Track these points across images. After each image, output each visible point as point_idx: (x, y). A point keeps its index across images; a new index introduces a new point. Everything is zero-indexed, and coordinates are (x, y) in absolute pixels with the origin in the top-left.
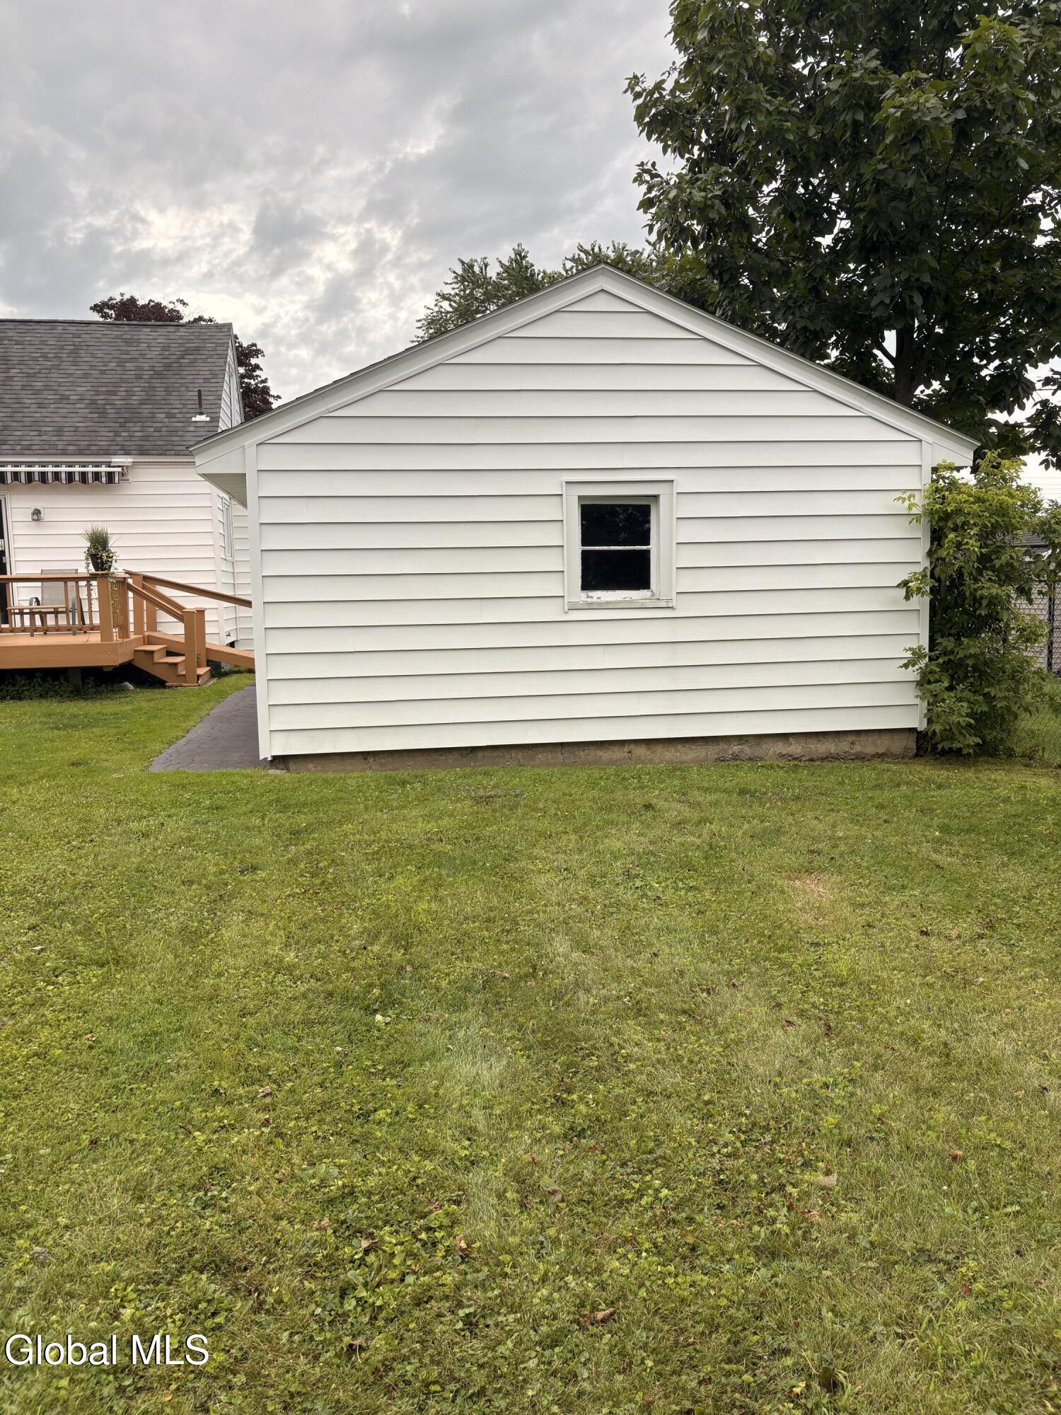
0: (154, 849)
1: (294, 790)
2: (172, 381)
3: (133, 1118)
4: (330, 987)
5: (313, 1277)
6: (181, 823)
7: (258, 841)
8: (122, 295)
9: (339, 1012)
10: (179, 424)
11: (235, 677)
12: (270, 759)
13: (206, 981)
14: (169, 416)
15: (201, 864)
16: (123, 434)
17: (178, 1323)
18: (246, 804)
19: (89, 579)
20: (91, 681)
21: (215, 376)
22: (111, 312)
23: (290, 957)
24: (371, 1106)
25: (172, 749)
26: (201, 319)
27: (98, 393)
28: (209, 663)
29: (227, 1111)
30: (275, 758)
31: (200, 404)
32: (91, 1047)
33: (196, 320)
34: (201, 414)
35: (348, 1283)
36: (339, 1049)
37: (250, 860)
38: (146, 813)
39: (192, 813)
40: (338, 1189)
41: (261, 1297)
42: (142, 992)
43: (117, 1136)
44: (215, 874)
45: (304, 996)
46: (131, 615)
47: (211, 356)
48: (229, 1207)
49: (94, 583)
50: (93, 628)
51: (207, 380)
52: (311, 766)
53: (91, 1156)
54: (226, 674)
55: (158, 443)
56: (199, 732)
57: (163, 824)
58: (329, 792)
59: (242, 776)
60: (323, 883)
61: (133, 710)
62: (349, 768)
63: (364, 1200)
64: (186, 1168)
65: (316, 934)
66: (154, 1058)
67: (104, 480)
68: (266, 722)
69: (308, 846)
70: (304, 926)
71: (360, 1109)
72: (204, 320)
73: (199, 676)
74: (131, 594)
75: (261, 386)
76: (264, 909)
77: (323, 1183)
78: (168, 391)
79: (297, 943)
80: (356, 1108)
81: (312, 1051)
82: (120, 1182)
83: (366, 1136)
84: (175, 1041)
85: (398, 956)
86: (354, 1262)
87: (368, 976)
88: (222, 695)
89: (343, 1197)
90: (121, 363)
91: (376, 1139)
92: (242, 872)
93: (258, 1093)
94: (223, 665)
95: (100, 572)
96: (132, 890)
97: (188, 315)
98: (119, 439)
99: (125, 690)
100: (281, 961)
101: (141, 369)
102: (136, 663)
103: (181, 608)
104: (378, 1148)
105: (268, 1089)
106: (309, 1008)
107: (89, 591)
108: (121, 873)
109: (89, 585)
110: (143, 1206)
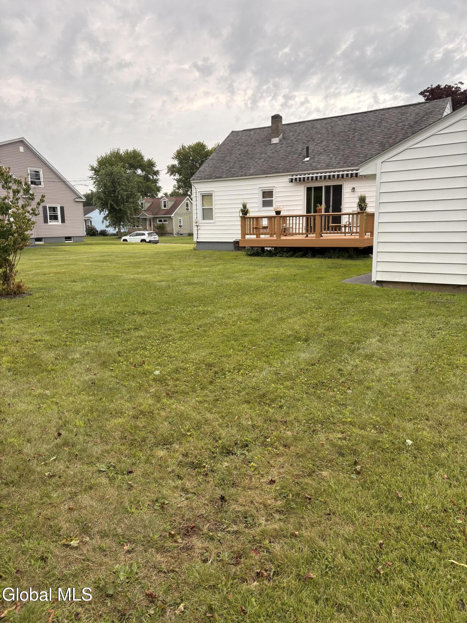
2: (415, 129)
12: (375, 281)
19: (357, 214)
22: (428, 94)
25: (355, 277)
27: (384, 138)
47: (436, 115)
49: (359, 215)
50: (357, 232)
61: (363, 264)
68: (376, 267)
90: (397, 124)
95: (362, 211)
99: (369, 257)
101: (404, 125)
107: (357, 218)
109: (357, 216)
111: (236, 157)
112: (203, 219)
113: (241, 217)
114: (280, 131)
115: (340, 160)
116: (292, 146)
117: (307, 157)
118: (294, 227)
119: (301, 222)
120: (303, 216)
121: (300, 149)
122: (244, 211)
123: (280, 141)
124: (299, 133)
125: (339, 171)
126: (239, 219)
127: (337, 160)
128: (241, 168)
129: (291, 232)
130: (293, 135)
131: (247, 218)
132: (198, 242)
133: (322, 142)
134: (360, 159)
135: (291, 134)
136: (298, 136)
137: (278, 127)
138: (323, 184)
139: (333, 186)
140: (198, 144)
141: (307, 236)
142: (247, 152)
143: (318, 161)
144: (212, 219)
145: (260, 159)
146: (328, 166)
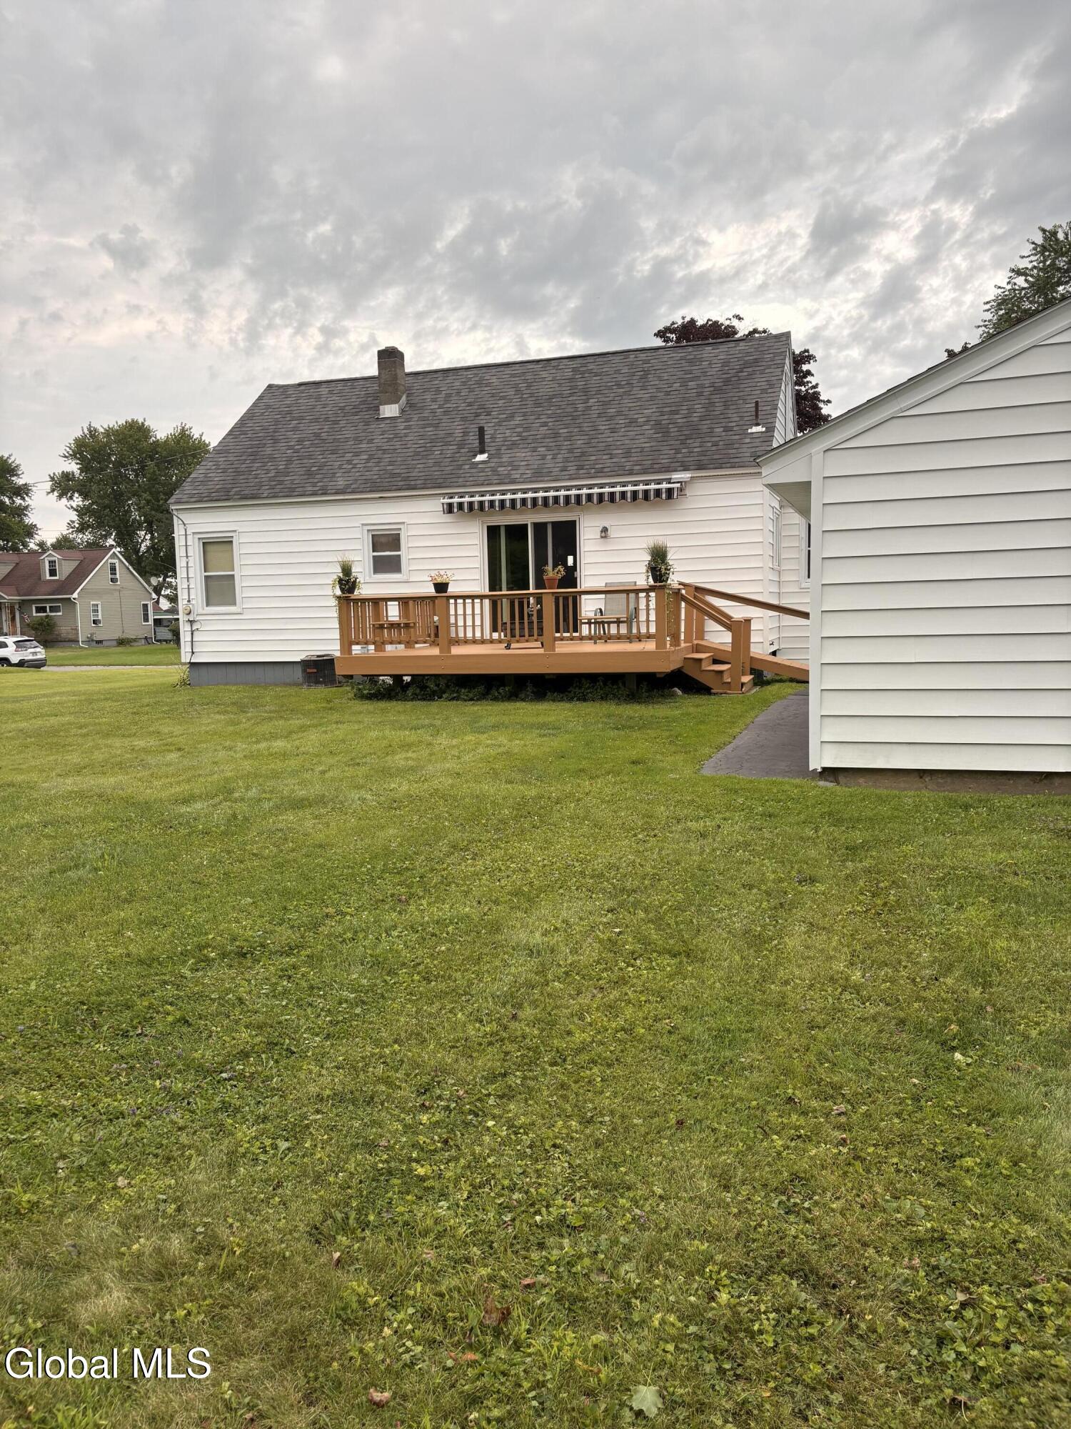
0: (714, 850)
1: (847, 804)
2: (731, 394)
3: (714, 1107)
4: (902, 1015)
5: (905, 1315)
6: (737, 827)
7: (813, 853)
8: (683, 318)
9: (912, 1041)
10: (737, 437)
11: (777, 686)
12: (819, 770)
13: (773, 987)
14: (727, 429)
15: (759, 869)
16: (684, 451)
17: (773, 1322)
18: (799, 814)
19: (647, 590)
20: (644, 686)
21: (771, 385)
22: (673, 336)
23: (856, 976)
24: (957, 1150)
25: (719, 755)
26: (755, 331)
27: (662, 414)
28: (753, 671)
29: (802, 1121)
30: (825, 769)
31: (757, 416)
32: (670, 1032)
33: (751, 333)
34: (757, 425)
35: (947, 1333)
36: (916, 1081)
37: (808, 871)
38: (702, 814)
39: (747, 819)
40: (927, 1231)
41: (854, 1321)
42: (712, 987)
43: (700, 1121)
44: (774, 881)
45: (874, 1019)
46: (683, 624)
47: (769, 367)
48: (812, 1219)
49: (653, 594)
50: (649, 636)
51: (764, 391)
52: (861, 780)
53: (679, 1135)
54: (769, 683)
55: (715, 457)
56: (745, 738)
57: (719, 827)
58: (884, 810)
59: (792, 785)
60: (885, 904)
61: (682, 714)
62: (902, 785)
63: (957, 1250)
64: (767, 1169)
65: (881, 957)
66: (728, 1053)
67: (664, 496)
68: (818, 733)
69: (866, 864)
70: (868, 947)
71: (944, 1151)
72: (759, 333)
73: (743, 684)
74: (683, 604)
75: (811, 391)
76: (826, 922)
77: (909, 1221)
78: (726, 405)
79: (863, 962)
80: (940, 1149)
81: (885, 1077)
82: (706, 1167)
83: (953, 1181)
84: (746, 1041)
85: (976, 993)
86: (949, 1312)
87: (942, 1009)
88: (766, 703)
89: (933, 1240)
90: (684, 383)
91: (965, 1187)
92: (800, 882)
93: (832, 1110)
94: (765, 673)
95: (658, 584)
96: (696, 886)
97: (743, 329)
98: (680, 456)
99: (673, 695)
100: (847, 979)
101: (702, 386)
102: (686, 671)
103: (729, 618)
104: (968, 1197)
105: (843, 1108)
106: (881, 1031)
107: (648, 601)
108: (685, 870)
109: (648, 596)
110: (729, 1195)
111: (290, 448)
112: (208, 605)
113: (339, 598)
114: (402, 388)
115: (566, 460)
116: (436, 426)
117: (482, 452)
118: (461, 623)
119: (477, 611)
120: (482, 597)
121: (458, 433)
122: (348, 581)
123: (402, 411)
124: (449, 396)
125: (568, 488)
126: (334, 602)
127: (557, 460)
128: (309, 474)
129: (453, 635)
130: (434, 400)
131: (356, 601)
132: (192, 665)
133: (512, 417)
134: (614, 460)
135: (428, 396)
136: (447, 401)
137: (395, 377)
138: (529, 519)
139: (554, 524)
140: (130, 425)
141: (508, 647)
142: (317, 435)
143: (511, 464)
144: (234, 604)
145: (357, 454)
146: (538, 475)
